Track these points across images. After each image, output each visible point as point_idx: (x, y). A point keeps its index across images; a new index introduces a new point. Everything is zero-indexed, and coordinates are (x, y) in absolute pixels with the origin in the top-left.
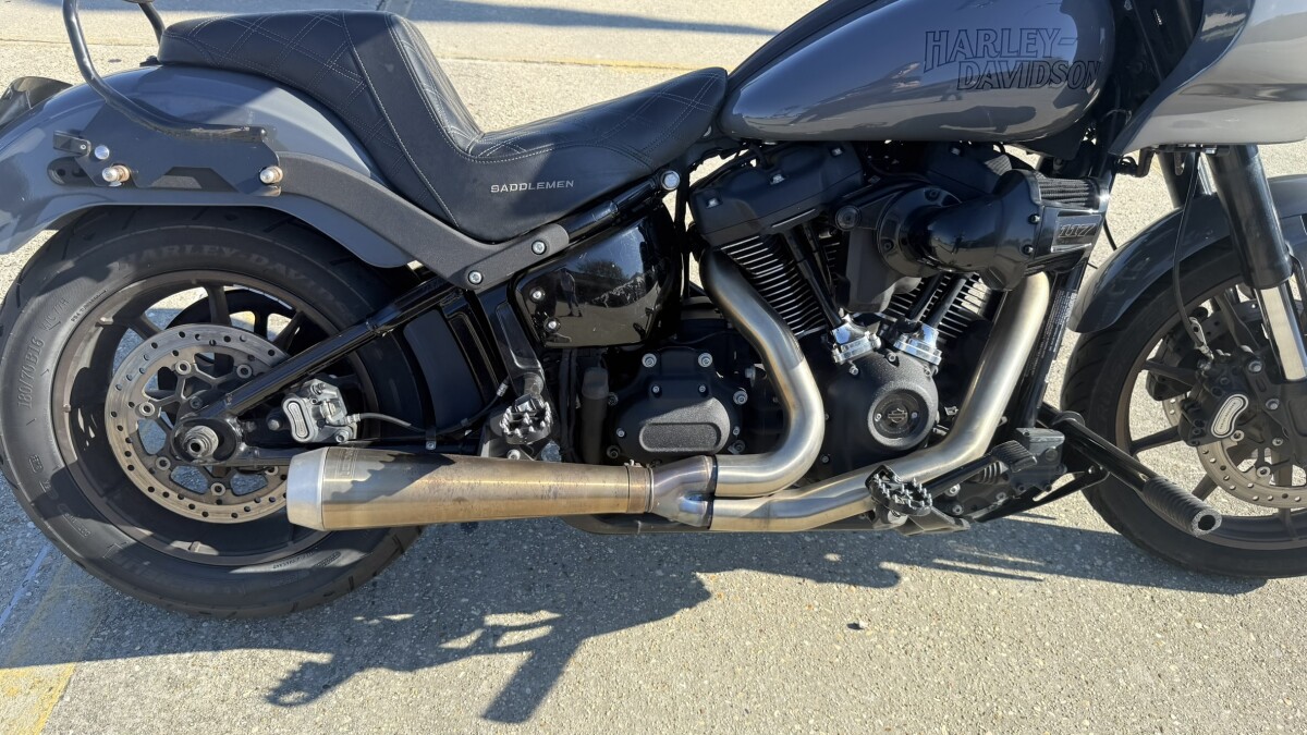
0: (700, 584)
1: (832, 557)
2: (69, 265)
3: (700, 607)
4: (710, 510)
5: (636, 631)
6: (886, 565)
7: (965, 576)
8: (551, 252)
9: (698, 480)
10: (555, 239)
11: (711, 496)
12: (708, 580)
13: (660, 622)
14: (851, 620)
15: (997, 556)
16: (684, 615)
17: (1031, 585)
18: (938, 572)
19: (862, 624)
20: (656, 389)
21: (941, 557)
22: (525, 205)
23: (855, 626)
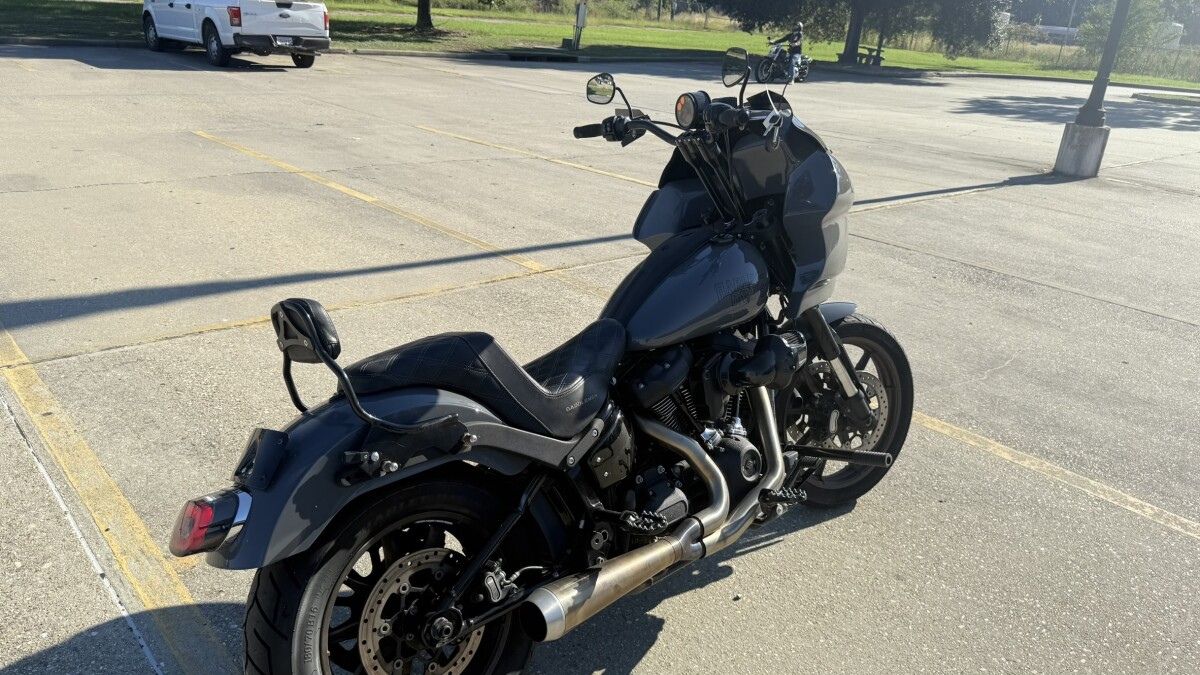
0: (654, 617)
1: (696, 573)
2: (333, 543)
3: (665, 627)
4: (703, 545)
5: (649, 655)
6: (721, 564)
7: (754, 553)
8: (600, 432)
9: (696, 529)
10: (599, 424)
11: (700, 539)
12: (656, 612)
13: (655, 645)
14: (731, 598)
15: (756, 538)
16: (661, 635)
17: (781, 544)
18: (743, 557)
19: (740, 595)
20: (651, 493)
21: (737, 549)
22: (583, 412)
23: (737, 599)
